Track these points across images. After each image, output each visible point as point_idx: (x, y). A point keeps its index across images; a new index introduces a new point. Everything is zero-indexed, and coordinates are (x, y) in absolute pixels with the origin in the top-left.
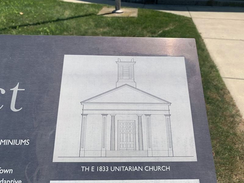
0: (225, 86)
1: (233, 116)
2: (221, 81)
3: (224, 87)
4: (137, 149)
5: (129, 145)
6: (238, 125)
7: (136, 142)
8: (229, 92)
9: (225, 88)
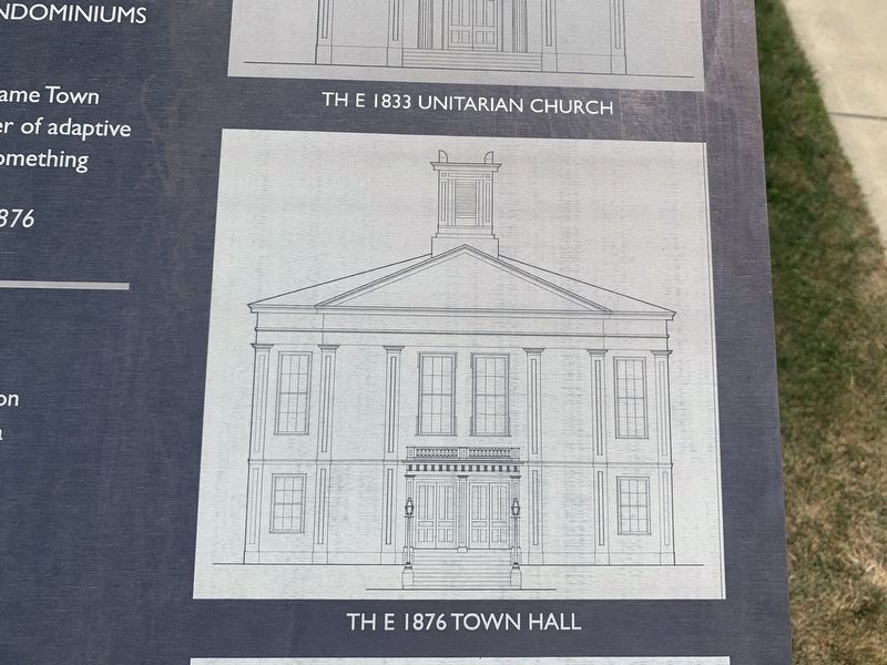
0: (836, 143)
1: (851, 247)
2: (823, 126)
3: (833, 147)
4: (508, 47)
5: (480, 36)
6: (866, 278)
7: (502, 26)
8: (848, 166)
9: (838, 150)
